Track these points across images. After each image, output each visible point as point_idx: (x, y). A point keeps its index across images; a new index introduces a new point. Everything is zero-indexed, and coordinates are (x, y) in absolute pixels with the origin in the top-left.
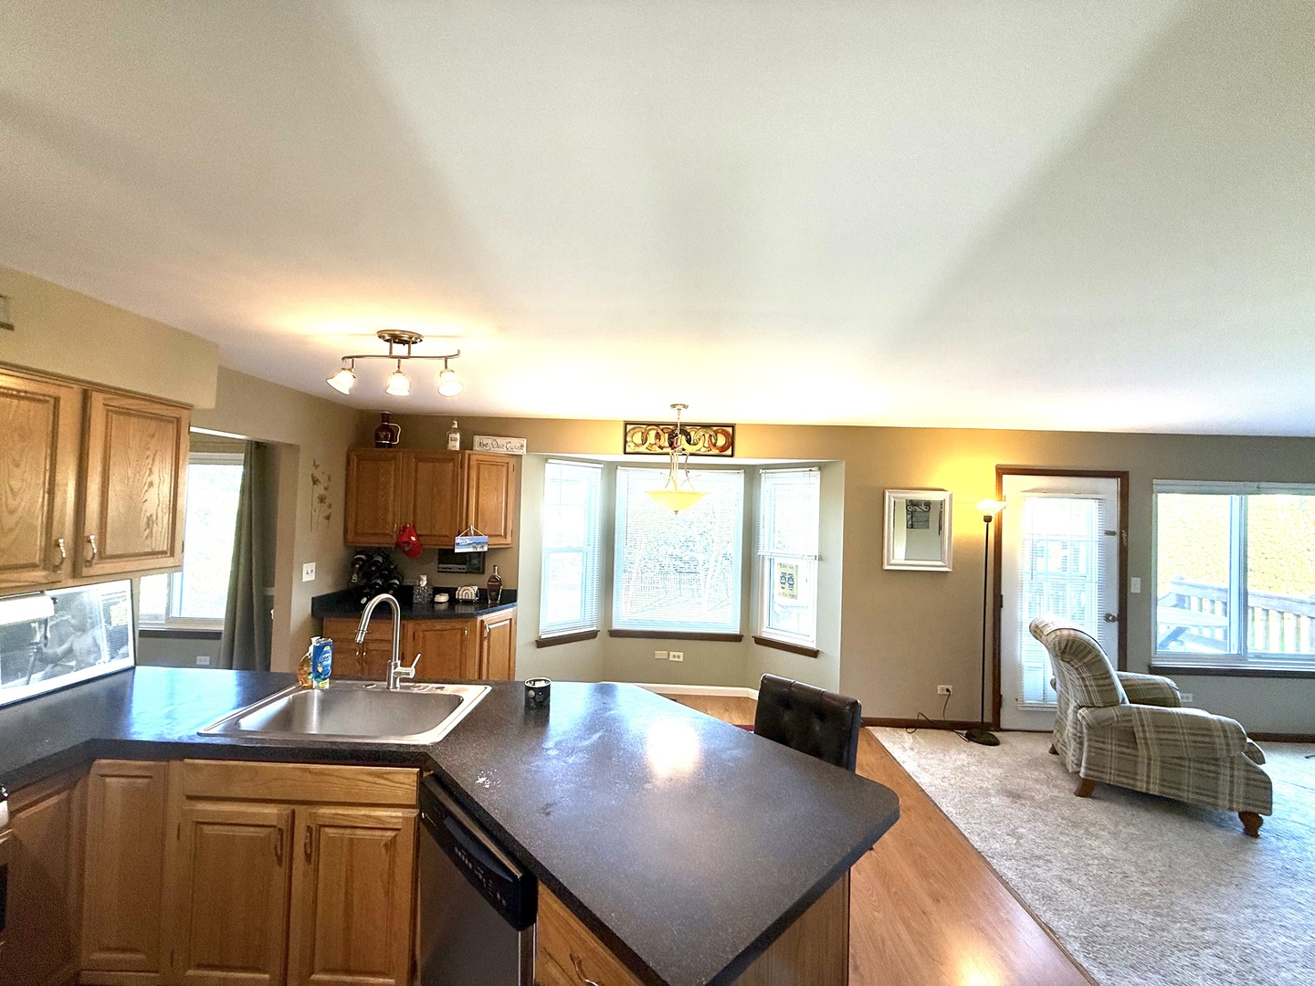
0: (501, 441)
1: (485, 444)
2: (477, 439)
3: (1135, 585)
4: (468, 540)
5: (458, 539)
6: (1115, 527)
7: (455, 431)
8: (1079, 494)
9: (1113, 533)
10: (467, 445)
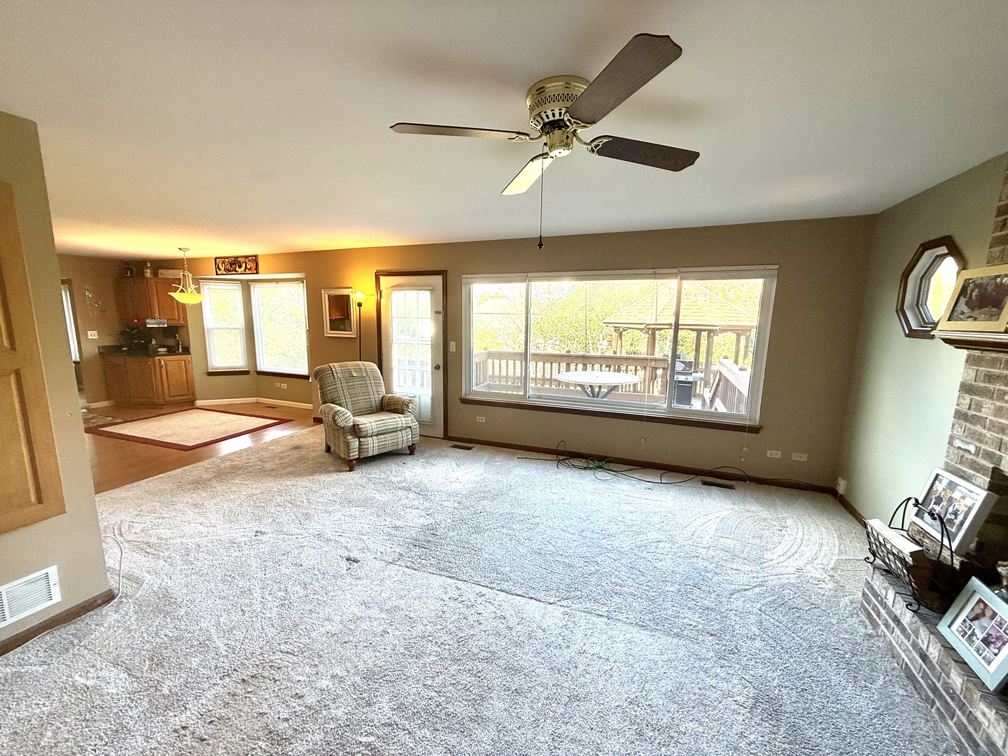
0: (170, 271)
1: (164, 273)
2: (160, 271)
3: (452, 346)
4: (153, 321)
5: (147, 321)
6: (441, 309)
7: (148, 268)
8: (419, 287)
9: (439, 313)
10: (155, 274)
